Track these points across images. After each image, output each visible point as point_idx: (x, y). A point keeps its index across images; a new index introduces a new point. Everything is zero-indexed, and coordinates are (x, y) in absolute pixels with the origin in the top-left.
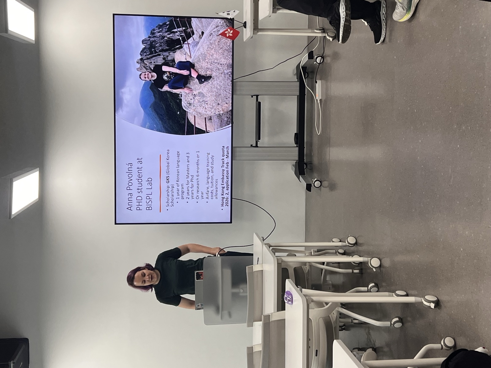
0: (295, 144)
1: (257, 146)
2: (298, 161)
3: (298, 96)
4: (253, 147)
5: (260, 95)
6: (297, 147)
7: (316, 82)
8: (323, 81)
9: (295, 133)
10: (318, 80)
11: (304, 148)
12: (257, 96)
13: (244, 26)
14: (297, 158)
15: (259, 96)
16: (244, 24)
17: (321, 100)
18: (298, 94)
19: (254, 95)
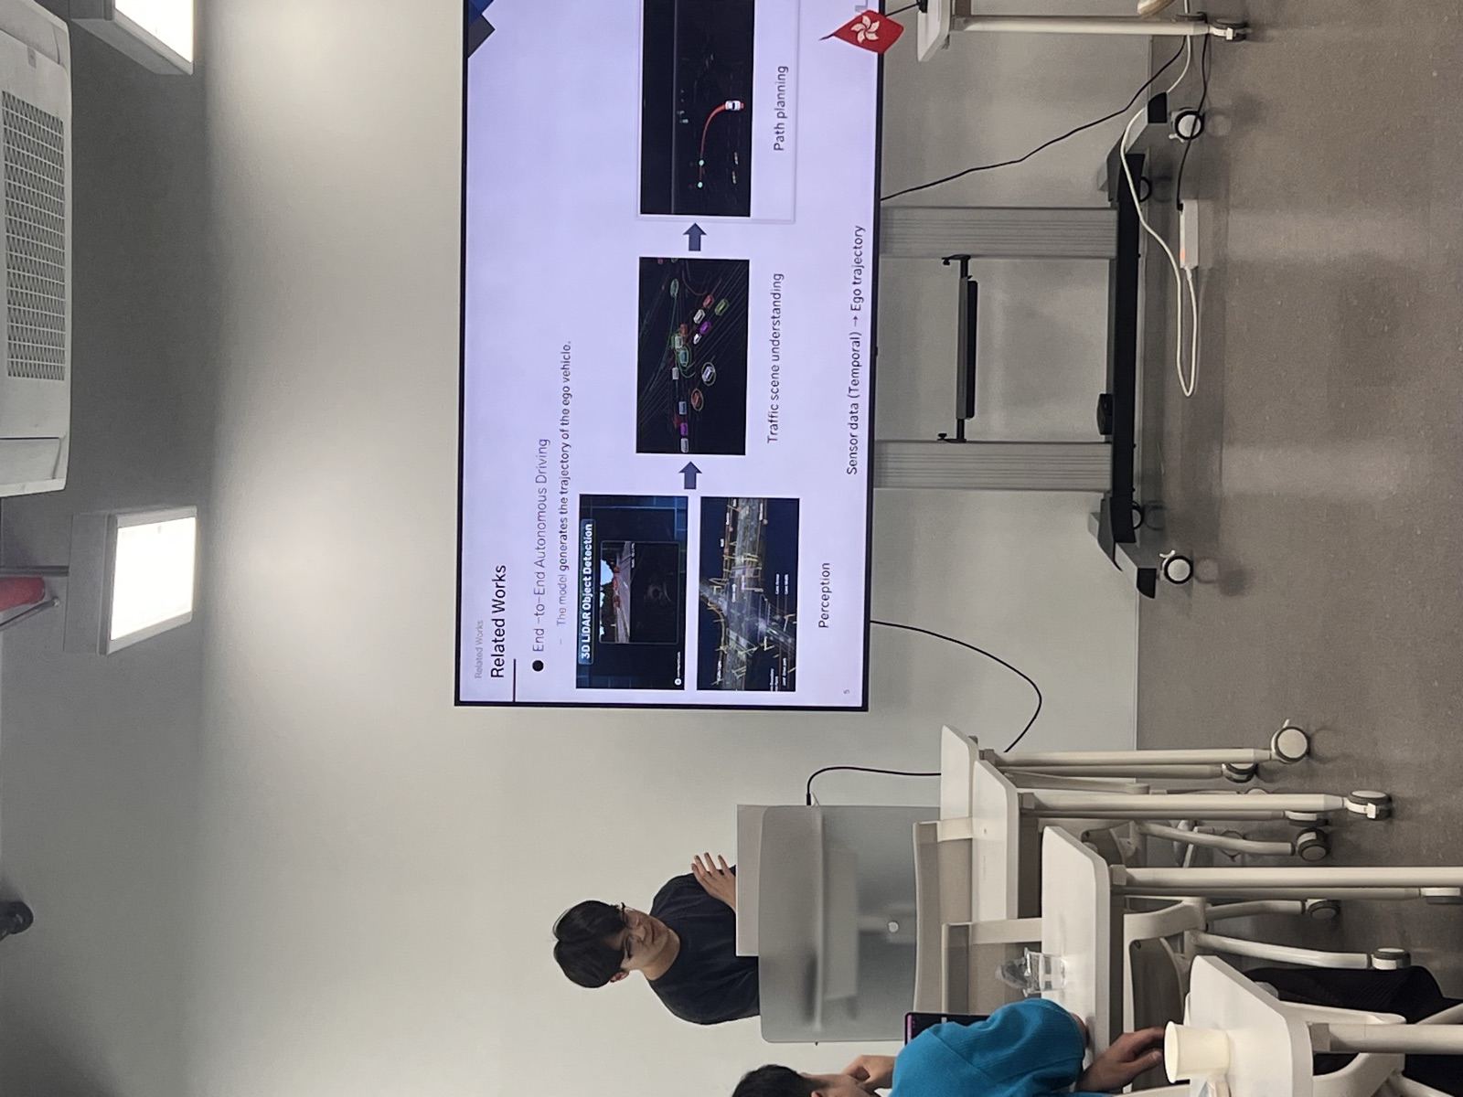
0: (1102, 434)
1: (961, 438)
2: (1110, 495)
3: (1111, 260)
4: (949, 441)
5: (974, 256)
6: (1107, 442)
7: (1180, 207)
8: (1208, 205)
9: (1102, 395)
10: (1186, 198)
11: (1134, 446)
12: (965, 260)
13: (918, 4)
14: (1106, 483)
17: (1196, 271)
18: (1113, 254)
19: (952, 258)
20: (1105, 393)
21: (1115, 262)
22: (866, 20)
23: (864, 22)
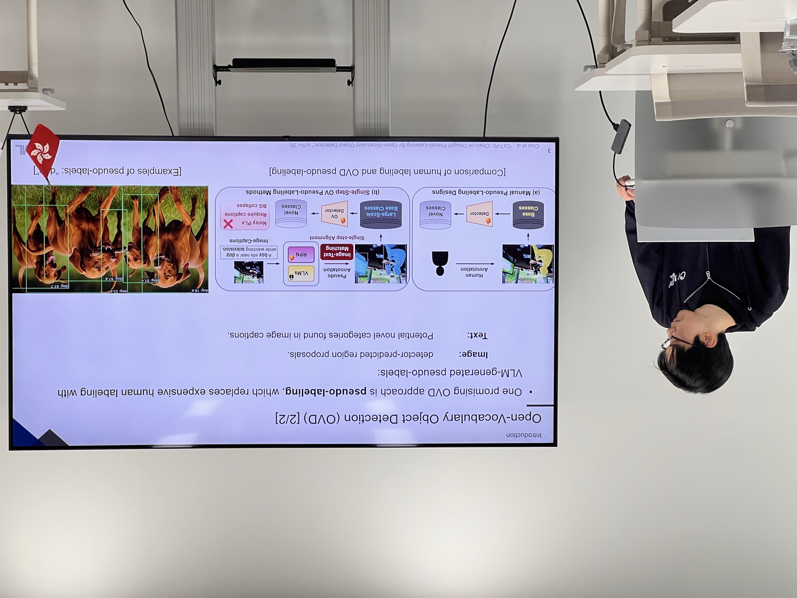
1: (351, 69)
4: (353, 79)
5: (214, 61)
12: (217, 69)
13: (20, 113)
15: (218, 65)
16: (16, 113)
19: (215, 78)
22: (34, 153)
23: (35, 155)
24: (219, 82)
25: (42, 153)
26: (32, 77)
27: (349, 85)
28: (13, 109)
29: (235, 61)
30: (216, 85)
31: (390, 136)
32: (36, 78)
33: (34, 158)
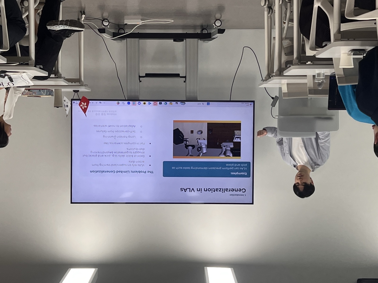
0: (183, 41)
1: (185, 77)
2: (199, 39)
3: (139, 39)
4: (186, 80)
5: (139, 74)
6: (186, 39)
7: (126, 24)
8: (125, 17)
9: (174, 41)
10: (124, 23)
11: (186, 33)
12: (140, 77)
13: (77, 93)
14: (196, 40)
15: (140, 76)
17: (142, 20)
18: (138, 39)
19: (140, 80)
20: (173, 40)
21: (140, 39)
22: (81, 105)
23: (82, 106)
24: (141, 81)
25: (84, 106)
26: (82, 81)
27: (184, 82)
28: (74, 91)
29: (146, 74)
30: (140, 82)
31: (198, 100)
32: (83, 81)
33: (81, 107)
